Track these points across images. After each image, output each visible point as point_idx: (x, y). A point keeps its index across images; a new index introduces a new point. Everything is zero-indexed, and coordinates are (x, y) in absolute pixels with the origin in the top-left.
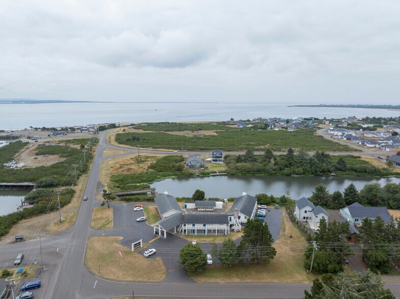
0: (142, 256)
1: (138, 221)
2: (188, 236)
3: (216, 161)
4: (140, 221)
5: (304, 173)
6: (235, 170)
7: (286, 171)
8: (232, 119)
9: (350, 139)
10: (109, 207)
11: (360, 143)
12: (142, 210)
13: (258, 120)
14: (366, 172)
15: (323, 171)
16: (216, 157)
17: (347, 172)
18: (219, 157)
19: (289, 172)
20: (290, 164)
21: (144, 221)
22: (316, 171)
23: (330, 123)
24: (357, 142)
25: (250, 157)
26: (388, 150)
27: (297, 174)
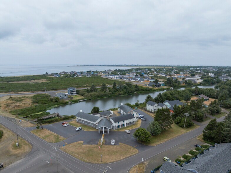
0: (110, 146)
1: (77, 131)
2: (123, 128)
3: (72, 94)
4: (79, 130)
5: (124, 94)
6: (91, 97)
7: (116, 94)
8: (47, 73)
9: (121, 79)
10: (42, 129)
11: (128, 80)
12: (69, 125)
13: (63, 73)
14: (147, 90)
15: (131, 92)
16: (72, 92)
17: (140, 91)
18: (74, 92)
19: (117, 94)
20: (116, 90)
21: (81, 130)
22: (129, 92)
23: (102, 73)
24: (126, 80)
25: (94, 89)
26: (142, 82)
27: (121, 95)
